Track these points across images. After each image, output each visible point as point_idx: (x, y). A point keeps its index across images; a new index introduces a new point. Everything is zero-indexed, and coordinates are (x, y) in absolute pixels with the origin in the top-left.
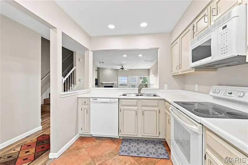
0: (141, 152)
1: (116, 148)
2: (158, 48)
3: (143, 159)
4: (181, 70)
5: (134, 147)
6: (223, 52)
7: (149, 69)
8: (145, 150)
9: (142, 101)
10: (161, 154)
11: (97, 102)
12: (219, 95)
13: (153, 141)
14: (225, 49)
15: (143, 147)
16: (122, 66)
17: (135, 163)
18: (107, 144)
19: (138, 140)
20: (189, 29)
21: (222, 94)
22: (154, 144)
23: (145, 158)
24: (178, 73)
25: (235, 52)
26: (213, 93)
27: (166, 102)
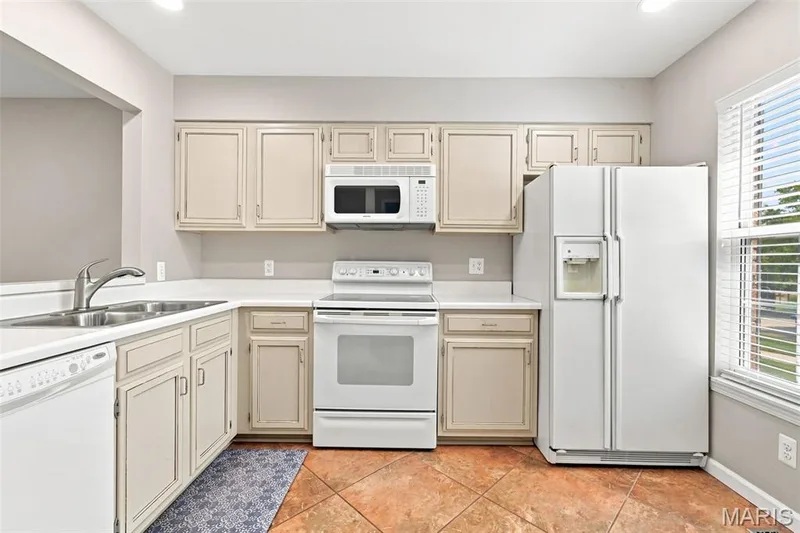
4: (262, 222)
6: (420, 214)
12: (357, 277)
14: (424, 212)
20: (306, 131)
21: (364, 274)
25: (431, 218)
26: (343, 274)
27: (254, 313)
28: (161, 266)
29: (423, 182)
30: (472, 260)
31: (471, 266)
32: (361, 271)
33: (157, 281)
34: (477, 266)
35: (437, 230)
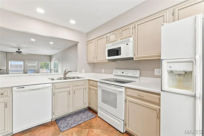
0: (72, 124)
1: (55, 129)
2: (79, 42)
3: (82, 125)
4: (97, 60)
5: (70, 121)
6: (127, 55)
7: (51, 56)
8: (73, 122)
9: (73, 82)
10: (91, 116)
11: (25, 91)
12: (118, 74)
13: (81, 111)
14: (128, 53)
15: (77, 118)
16: (19, 50)
17: (79, 129)
18: (42, 131)
19: (70, 115)
20: (104, 37)
21: (120, 73)
22: (83, 113)
23: (83, 123)
24: (94, 61)
25: (131, 56)
26: (115, 73)
27: (90, 81)
28: (83, 70)
29: (127, 44)
30: (155, 70)
31: (155, 72)
32: (119, 72)
33: (82, 73)
34: (158, 72)
35: (134, 59)
